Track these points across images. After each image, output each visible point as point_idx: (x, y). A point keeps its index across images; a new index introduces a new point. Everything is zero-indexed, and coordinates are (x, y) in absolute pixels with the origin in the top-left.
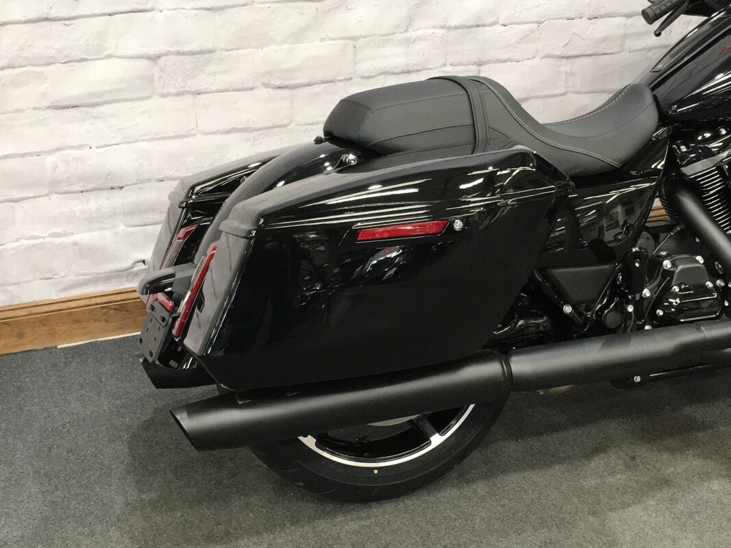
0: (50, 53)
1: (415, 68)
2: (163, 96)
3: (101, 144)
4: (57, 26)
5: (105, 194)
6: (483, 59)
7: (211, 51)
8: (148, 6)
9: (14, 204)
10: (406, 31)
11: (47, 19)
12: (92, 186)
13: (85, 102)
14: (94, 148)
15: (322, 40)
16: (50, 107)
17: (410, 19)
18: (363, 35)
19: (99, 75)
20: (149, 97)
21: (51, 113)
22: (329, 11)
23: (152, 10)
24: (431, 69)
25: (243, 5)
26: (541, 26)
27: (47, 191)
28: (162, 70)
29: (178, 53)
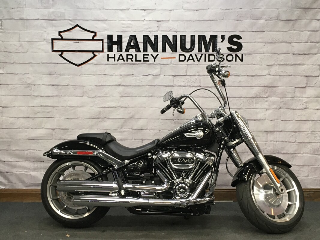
0: (29, 126)
1: (124, 139)
2: (56, 139)
3: (39, 149)
4: (31, 120)
5: (39, 162)
6: (143, 139)
7: (68, 129)
8: (53, 117)
9: (17, 162)
10: (121, 129)
11: (29, 118)
12: (36, 160)
13: (36, 139)
14: (37, 151)
15: (98, 129)
16: (27, 139)
17: (122, 126)
18: (109, 129)
19: (40, 132)
20: (52, 139)
21: (27, 140)
22: (99, 122)
23: (54, 117)
24: (128, 140)
25: (77, 118)
26: (160, 131)
27: (25, 160)
28: (55, 133)
29: (60, 129)
